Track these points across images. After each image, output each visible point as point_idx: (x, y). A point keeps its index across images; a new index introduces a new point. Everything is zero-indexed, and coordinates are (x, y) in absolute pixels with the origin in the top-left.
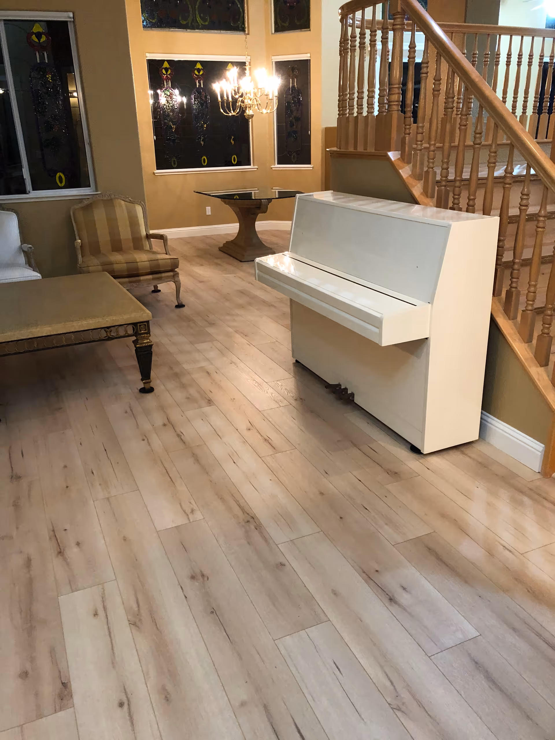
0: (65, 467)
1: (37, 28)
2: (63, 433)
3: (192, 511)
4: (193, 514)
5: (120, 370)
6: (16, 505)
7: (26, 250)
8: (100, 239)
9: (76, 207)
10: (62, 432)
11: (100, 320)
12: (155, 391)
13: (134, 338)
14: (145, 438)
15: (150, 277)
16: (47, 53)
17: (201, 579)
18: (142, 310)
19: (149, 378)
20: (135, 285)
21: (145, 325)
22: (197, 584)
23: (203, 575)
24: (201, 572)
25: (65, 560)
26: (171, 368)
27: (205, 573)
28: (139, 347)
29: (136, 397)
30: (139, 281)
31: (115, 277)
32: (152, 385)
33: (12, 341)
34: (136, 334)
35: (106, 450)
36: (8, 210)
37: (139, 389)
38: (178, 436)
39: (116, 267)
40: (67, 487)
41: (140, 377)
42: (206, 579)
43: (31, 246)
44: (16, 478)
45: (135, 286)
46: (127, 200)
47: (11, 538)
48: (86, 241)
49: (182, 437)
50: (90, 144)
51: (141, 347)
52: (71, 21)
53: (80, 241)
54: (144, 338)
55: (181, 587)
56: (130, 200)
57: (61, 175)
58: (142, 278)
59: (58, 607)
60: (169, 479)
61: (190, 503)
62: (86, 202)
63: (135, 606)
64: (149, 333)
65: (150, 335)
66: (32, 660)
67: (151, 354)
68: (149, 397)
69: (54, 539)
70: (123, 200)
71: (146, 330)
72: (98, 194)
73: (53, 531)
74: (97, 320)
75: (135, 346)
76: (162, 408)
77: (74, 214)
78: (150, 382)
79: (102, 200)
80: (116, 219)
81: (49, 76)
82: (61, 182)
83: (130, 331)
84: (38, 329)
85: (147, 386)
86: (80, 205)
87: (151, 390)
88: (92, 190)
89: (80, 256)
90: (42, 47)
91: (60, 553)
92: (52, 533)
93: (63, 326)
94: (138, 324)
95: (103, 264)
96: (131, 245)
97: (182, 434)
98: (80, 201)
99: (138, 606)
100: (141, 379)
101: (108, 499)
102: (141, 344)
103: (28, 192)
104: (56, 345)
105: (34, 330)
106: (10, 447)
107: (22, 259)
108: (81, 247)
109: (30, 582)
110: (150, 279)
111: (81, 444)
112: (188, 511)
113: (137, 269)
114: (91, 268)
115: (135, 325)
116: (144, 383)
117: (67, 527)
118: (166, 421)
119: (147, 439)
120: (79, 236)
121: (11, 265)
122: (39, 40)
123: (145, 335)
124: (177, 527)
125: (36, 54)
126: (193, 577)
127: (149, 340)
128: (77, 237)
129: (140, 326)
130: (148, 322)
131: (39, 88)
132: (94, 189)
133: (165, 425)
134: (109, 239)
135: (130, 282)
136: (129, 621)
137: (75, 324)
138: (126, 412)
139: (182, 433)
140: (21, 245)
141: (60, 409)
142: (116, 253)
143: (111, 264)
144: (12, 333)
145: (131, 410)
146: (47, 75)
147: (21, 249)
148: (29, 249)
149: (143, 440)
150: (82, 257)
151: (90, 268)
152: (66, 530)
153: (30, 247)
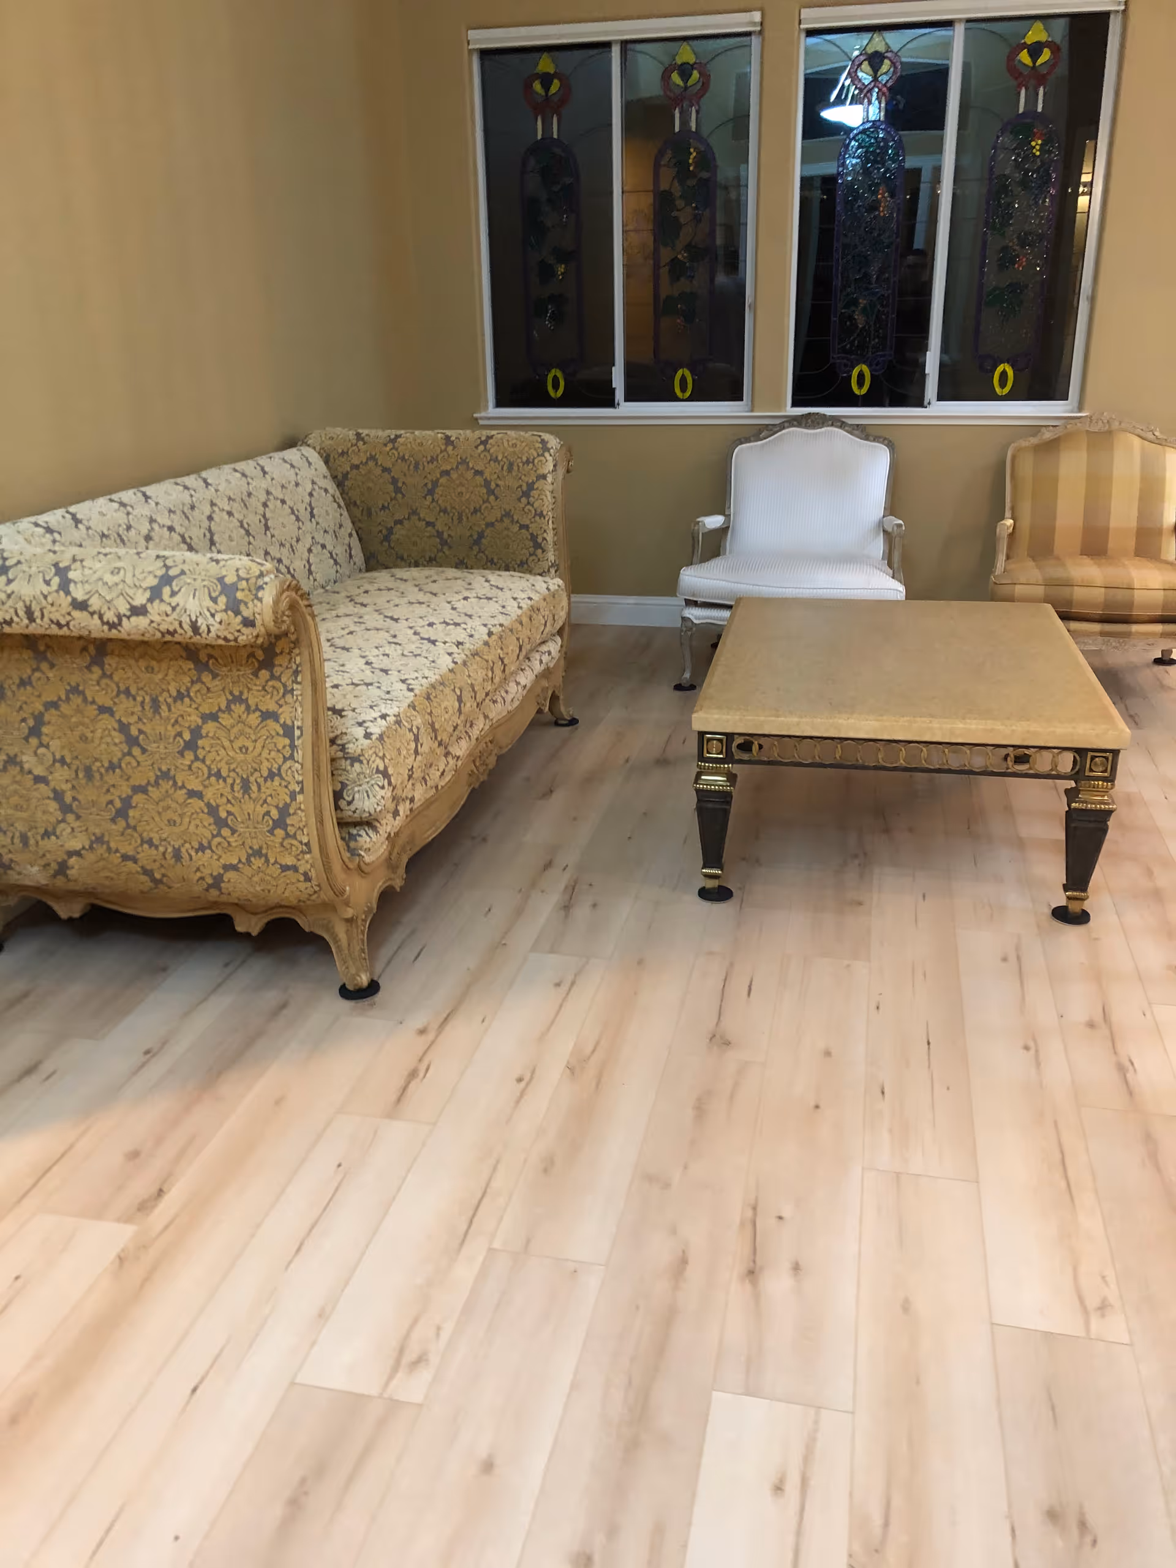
0: (828, 1054)
1: (1036, 34)
2: (848, 966)
3: (1103, 1307)
4: (1103, 1316)
5: (1020, 844)
6: (700, 1110)
7: (890, 530)
8: (1060, 522)
9: (1024, 443)
10: (846, 962)
11: (999, 726)
12: (1091, 923)
13: (1072, 784)
14: (1031, 1046)
15: (1159, 628)
16: (1044, 88)
17: (1075, 1531)
18: (1109, 718)
19: (1084, 889)
20: (1113, 641)
21: (1107, 758)
22: (1060, 1543)
23: (1083, 1525)
24: (1081, 1507)
25: (757, 1297)
26: (1149, 873)
27: (1092, 1519)
28: (1075, 809)
29: (1039, 926)
30: (1128, 635)
31: (1065, 617)
32: (1087, 906)
33: (789, 736)
34: (1077, 774)
35: (929, 1043)
36: (876, 439)
37: (1054, 906)
38: (1121, 1069)
39: (1079, 593)
40: (817, 1107)
41: (1063, 879)
42: (1088, 1539)
43: (901, 522)
44: (719, 1041)
45: (1114, 644)
46: (1150, 436)
47: (667, 1186)
48: (1026, 522)
49: (1130, 1076)
50: (1092, 299)
51: (1082, 810)
52: (1117, 12)
53: (1011, 521)
54: (1095, 790)
55: (1013, 1530)
56: (1157, 438)
57: (1007, 369)
58: (1135, 628)
59: (704, 1418)
60: (1063, 1184)
61: (1103, 1277)
62: (1048, 435)
63: (877, 1520)
64: (1111, 779)
65: (1113, 785)
66: (612, 1531)
67: (1104, 831)
68: (1072, 933)
69: (749, 1228)
70: (1139, 436)
71: (1105, 771)
72: (1081, 417)
73: (754, 1209)
74: (989, 724)
75: (1069, 806)
76: (1097, 976)
77: (1014, 458)
78: (1083, 899)
79: (1087, 431)
80: (1110, 479)
81: (1037, 143)
82: (1003, 384)
83: (1066, 763)
84: (852, 721)
85: (1074, 907)
86: (1034, 441)
87: (1081, 918)
88: (1069, 408)
89: (1001, 558)
90: (1037, 77)
91: (752, 1274)
92: (749, 1213)
93: (906, 724)
94: (1090, 754)
95: (1049, 583)
96: (1131, 543)
97: (1131, 1068)
98: (1035, 430)
99: (886, 1524)
100: (1064, 885)
101: (898, 1175)
102: (1083, 802)
103: (926, 403)
104: (882, 763)
105: (840, 721)
106: (732, 964)
107: (878, 547)
108: (1011, 536)
109: (669, 1318)
110: (1153, 634)
111: (878, 1008)
112: (1092, 1302)
113: (1130, 605)
114: (1019, 590)
115: (1080, 752)
116: (1069, 898)
117: (787, 1212)
118: (1098, 1018)
119: (1037, 1051)
120: (1013, 509)
121: (848, 559)
122: (1034, 61)
123: (1100, 783)
124: (1048, 1336)
125: (1019, 94)
126: (1053, 1516)
127: (1110, 797)
128: (1008, 514)
129: (1093, 758)
130: (1116, 753)
131: (1007, 172)
132: (1076, 404)
133: (1091, 1025)
134: (1081, 524)
135: (1103, 634)
136: (850, 1556)
137: (935, 724)
138: (1005, 959)
139: (1132, 1064)
140: (884, 517)
141: (860, 904)
142: (1086, 560)
143: (1069, 584)
144: (795, 720)
145: (1019, 958)
146: (1031, 141)
147: (881, 524)
148: (895, 528)
149: (1027, 1048)
150: (1008, 557)
151: (1018, 587)
152: (780, 1218)
153: (899, 526)
